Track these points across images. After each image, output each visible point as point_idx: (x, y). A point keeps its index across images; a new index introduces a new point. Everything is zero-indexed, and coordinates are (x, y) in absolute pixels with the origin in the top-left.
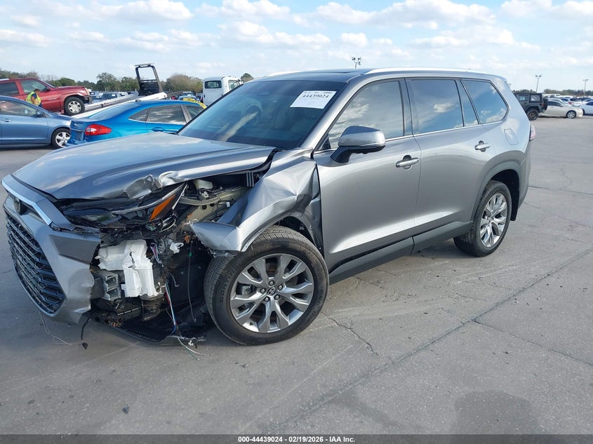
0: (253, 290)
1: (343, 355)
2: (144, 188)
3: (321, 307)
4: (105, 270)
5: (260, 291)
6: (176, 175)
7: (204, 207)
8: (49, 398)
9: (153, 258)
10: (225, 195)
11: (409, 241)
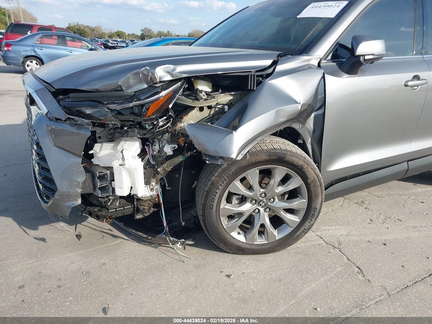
0: (243, 200)
1: (333, 277)
2: (140, 82)
3: (313, 225)
4: (98, 165)
5: (251, 202)
6: (174, 70)
7: (201, 109)
8: (39, 285)
9: (147, 158)
10: (224, 98)
11: (404, 166)
